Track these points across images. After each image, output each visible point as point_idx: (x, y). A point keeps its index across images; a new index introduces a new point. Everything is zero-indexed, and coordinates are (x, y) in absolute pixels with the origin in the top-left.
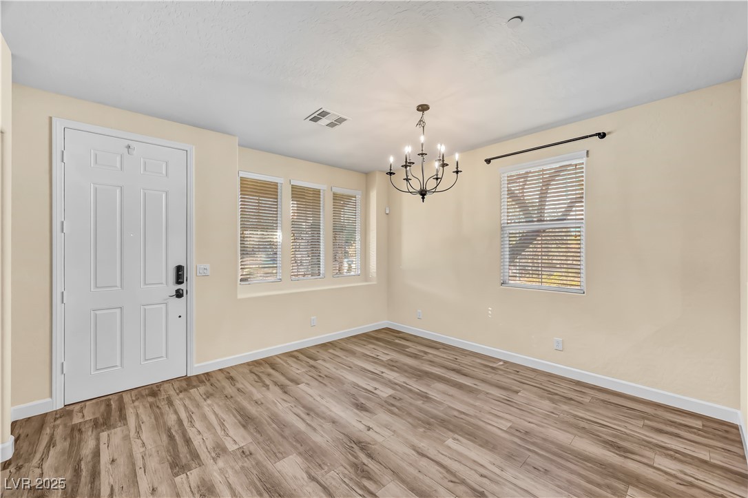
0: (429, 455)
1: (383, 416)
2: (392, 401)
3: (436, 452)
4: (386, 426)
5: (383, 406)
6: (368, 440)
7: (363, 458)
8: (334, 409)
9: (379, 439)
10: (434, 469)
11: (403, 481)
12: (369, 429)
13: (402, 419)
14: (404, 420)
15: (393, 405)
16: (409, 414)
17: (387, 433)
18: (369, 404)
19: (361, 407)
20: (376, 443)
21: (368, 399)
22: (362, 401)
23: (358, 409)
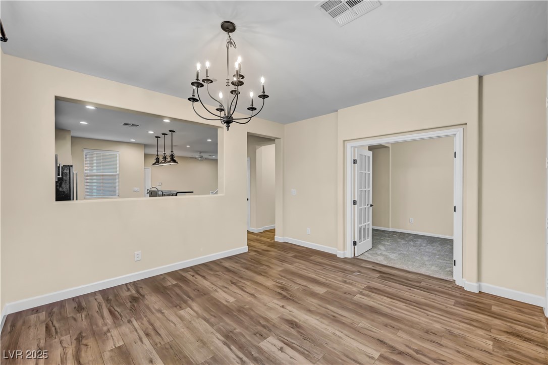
0: (248, 294)
1: (273, 316)
2: (264, 331)
3: (244, 296)
4: (271, 309)
5: (273, 326)
6: (283, 300)
7: (284, 293)
8: (317, 322)
9: (276, 301)
10: (248, 290)
11: (265, 286)
12: (283, 307)
13: (258, 314)
14: (257, 313)
15: (264, 326)
16: (251, 318)
17: (270, 305)
18: (286, 327)
19: (293, 324)
20: (278, 299)
21: (288, 334)
22: (293, 331)
23: (295, 322)
